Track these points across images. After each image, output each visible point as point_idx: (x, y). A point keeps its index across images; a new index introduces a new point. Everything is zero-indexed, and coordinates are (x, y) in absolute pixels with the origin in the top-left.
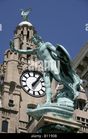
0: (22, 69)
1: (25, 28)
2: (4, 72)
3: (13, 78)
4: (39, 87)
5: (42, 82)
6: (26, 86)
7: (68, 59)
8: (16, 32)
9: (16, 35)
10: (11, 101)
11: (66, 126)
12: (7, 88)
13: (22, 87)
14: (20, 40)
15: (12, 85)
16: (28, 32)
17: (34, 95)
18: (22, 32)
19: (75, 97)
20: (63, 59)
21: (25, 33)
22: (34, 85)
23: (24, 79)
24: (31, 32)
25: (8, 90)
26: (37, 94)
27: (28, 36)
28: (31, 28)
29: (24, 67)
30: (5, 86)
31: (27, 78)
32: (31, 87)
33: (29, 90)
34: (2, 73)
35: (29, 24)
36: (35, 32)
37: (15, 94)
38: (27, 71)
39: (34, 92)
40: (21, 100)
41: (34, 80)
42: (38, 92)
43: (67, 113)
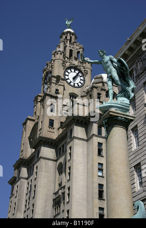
0: (65, 66)
1: (69, 34)
2: (52, 68)
3: (58, 73)
4: (78, 80)
5: (80, 77)
6: (68, 79)
7: (126, 69)
8: (61, 37)
9: (62, 40)
10: (57, 90)
11: (125, 118)
12: (54, 80)
13: (65, 80)
14: (64, 43)
15: (58, 78)
16: (71, 37)
17: (74, 86)
18: (66, 37)
19: (131, 97)
20: (122, 69)
21: (69, 38)
22: (74, 78)
23: (67, 74)
24: (73, 37)
25: (55, 82)
26: (76, 85)
27: (70, 40)
28: (73, 34)
29: (68, 65)
30: (53, 79)
31: (69, 73)
32: (72, 81)
33: (71, 82)
34: (50, 69)
35: (72, 31)
36: (76, 38)
37: (60, 85)
38: (70, 68)
39: (74, 84)
40: (64, 89)
41: (75, 74)
42: (78, 84)
43: (125, 109)
